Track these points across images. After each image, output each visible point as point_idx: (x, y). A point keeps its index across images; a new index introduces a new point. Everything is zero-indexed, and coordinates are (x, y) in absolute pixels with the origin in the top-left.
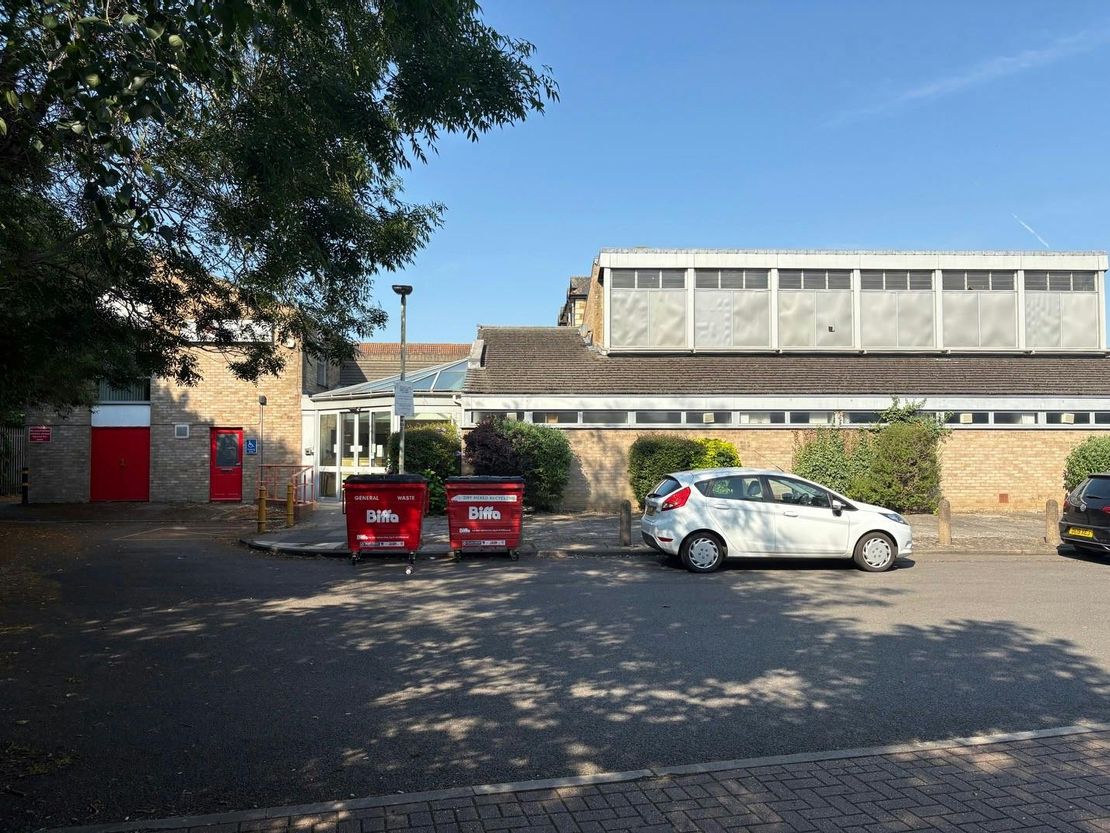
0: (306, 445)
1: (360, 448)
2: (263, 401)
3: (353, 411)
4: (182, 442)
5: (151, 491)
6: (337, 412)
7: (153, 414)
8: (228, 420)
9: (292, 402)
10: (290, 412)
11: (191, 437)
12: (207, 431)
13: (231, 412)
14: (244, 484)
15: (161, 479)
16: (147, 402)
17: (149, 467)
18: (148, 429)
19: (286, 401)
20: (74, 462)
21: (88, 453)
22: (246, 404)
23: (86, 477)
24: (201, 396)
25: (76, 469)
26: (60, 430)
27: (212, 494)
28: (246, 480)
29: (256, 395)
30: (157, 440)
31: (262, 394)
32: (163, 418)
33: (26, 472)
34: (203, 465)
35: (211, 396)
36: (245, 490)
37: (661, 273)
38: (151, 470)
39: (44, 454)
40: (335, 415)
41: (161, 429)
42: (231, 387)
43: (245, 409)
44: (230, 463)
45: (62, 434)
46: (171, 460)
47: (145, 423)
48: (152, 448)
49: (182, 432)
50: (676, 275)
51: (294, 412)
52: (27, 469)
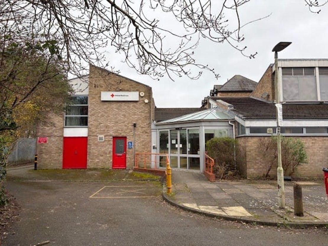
0: (153, 144)
1: (181, 146)
2: (135, 125)
3: (177, 129)
4: (101, 143)
5: (88, 164)
6: (169, 130)
7: (89, 131)
8: (121, 134)
9: (147, 126)
10: (146, 130)
11: (105, 141)
12: (111, 138)
13: (122, 130)
14: (127, 161)
15: (92, 159)
16: (87, 126)
17: (87, 154)
18: (86, 138)
19: (145, 125)
20: (56, 152)
21: (62, 148)
22: (128, 127)
23: (61, 158)
24: (109, 124)
25: (57, 155)
26: (51, 138)
27: (113, 166)
28: (128, 159)
29: (132, 123)
30: (91, 142)
31: (134, 123)
32: (93, 133)
33: (36, 156)
34: (110, 153)
35: (113, 124)
36: (127, 164)
37: (303, 69)
38: (88, 156)
39: (44, 149)
40: (168, 131)
41: (92, 137)
42: (122, 120)
43: (127, 129)
44: (120, 152)
45: (52, 140)
46: (96, 151)
47: (86, 135)
48: (88, 146)
49: (101, 139)
50: (311, 70)
51: (148, 130)
52: (37, 155)
